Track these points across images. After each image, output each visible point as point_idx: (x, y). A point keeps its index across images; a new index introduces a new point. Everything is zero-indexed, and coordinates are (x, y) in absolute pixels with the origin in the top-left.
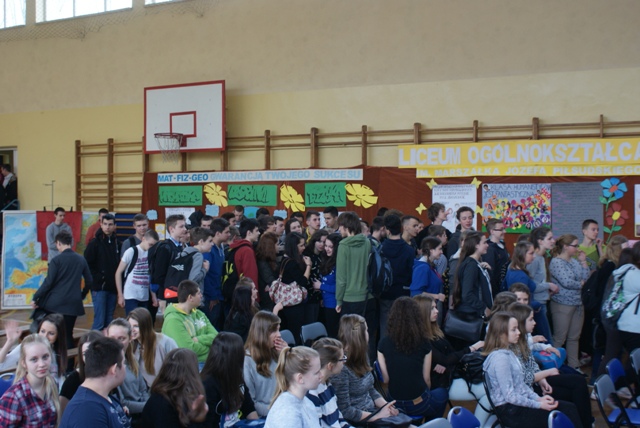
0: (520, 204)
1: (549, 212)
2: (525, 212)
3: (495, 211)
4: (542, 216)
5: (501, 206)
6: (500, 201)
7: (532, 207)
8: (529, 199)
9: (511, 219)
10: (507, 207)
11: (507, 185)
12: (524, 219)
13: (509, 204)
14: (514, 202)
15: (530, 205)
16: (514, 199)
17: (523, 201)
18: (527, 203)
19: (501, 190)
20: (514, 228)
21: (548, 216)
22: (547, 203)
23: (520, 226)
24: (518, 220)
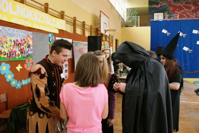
0: (20, 42)
1: (31, 48)
2: (22, 47)
3: (5, 46)
4: (28, 50)
5: (9, 43)
6: (8, 39)
7: (25, 45)
8: (24, 39)
9: (15, 52)
10: (13, 43)
11: (13, 29)
12: (22, 51)
13: (14, 41)
14: (17, 40)
15: (24, 43)
16: (17, 38)
17: (21, 40)
18: (23, 42)
19: (9, 32)
20: (17, 57)
21: (31, 50)
22: (31, 43)
23: (20, 56)
24: (19, 52)
